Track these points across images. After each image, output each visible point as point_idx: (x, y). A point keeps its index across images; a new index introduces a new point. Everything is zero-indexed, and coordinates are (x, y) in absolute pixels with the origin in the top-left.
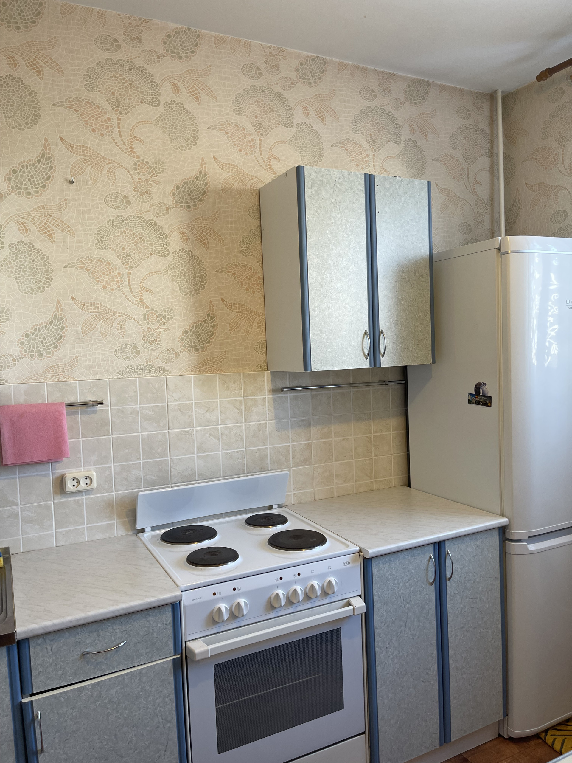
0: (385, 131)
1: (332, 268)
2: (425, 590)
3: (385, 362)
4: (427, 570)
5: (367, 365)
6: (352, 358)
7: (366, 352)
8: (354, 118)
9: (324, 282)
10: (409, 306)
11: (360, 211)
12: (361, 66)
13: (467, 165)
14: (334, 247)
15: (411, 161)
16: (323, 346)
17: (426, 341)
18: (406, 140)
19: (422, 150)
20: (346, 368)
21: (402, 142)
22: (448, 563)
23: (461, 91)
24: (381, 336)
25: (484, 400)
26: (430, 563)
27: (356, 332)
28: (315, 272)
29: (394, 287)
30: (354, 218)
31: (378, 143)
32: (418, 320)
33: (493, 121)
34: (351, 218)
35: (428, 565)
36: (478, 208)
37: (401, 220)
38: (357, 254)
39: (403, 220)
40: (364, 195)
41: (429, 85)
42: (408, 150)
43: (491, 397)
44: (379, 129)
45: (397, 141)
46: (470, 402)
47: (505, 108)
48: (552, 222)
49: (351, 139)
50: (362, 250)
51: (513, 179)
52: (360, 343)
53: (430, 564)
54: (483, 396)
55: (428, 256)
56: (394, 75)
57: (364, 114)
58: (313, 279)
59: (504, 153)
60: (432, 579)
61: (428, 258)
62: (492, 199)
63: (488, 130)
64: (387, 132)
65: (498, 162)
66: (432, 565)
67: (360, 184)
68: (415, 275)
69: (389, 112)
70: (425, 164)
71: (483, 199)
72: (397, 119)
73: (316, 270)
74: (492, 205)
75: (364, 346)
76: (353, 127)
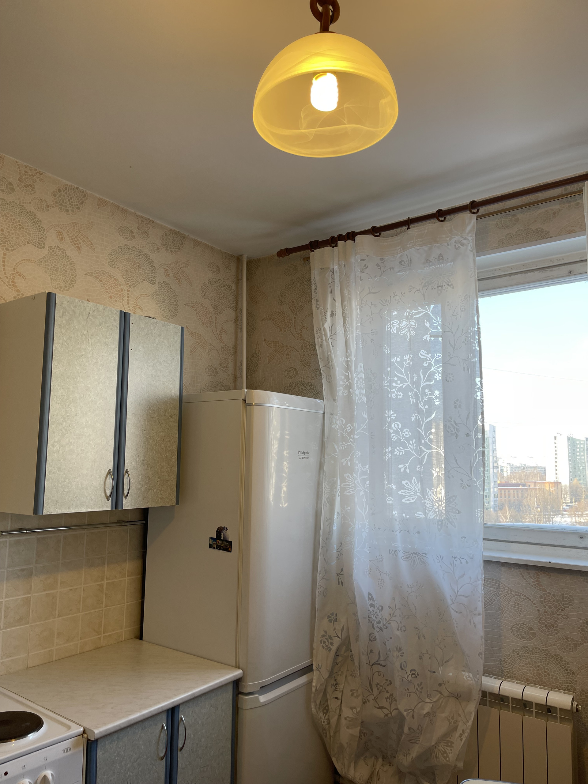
0: (140, 270)
1: (78, 401)
2: (154, 767)
3: (128, 504)
4: (158, 743)
5: (108, 507)
6: (92, 500)
7: (108, 493)
8: (111, 253)
9: (68, 416)
10: (156, 445)
11: (112, 346)
12: (121, 206)
13: (215, 314)
14: (82, 380)
15: (164, 302)
16: (60, 485)
17: (171, 481)
18: (160, 282)
19: (176, 294)
20: (85, 511)
21: (157, 283)
22: (181, 729)
23: (213, 249)
24: (126, 476)
25: (225, 545)
26: (162, 733)
27: (98, 471)
28: (58, 404)
29: (142, 425)
30: (106, 353)
31: (133, 279)
32: (165, 460)
33: (238, 280)
34: (103, 352)
35: (160, 736)
36: (223, 354)
37: (153, 360)
38: (107, 389)
39: (156, 360)
40: (118, 331)
41: (184, 238)
42: (162, 291)
43: (231, 542)
44: (135, 268)
45: (153, 282)
46: (210, 546)
47: (249, 271)
48: (285, 376)
49: (107, 272)
50: (112, 385)
51: (254, 333)
52: (102, 483)
53: (162, 735)
54: (223, 540)
55: (179, 397)
56: (152, 222)
57: (121, 250)
58: (55, 411)
59: (247, 309)
60: (162, 753)
61: (178, 399)
62: (236, 347)
63: (234, 287)
64: (143, 271)
65: (242, 316)
66: (164, 735)
67: (115, 320)
68: (164, 415)
69: (146, 254)
70: (178, 307)
71: (228, 347)
72: (153, 262)
73: (59, 402)
74: (235, 353)
75: (107, 486)
76: (109, 260)
